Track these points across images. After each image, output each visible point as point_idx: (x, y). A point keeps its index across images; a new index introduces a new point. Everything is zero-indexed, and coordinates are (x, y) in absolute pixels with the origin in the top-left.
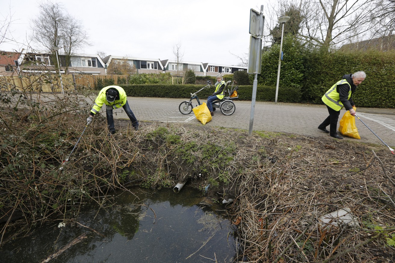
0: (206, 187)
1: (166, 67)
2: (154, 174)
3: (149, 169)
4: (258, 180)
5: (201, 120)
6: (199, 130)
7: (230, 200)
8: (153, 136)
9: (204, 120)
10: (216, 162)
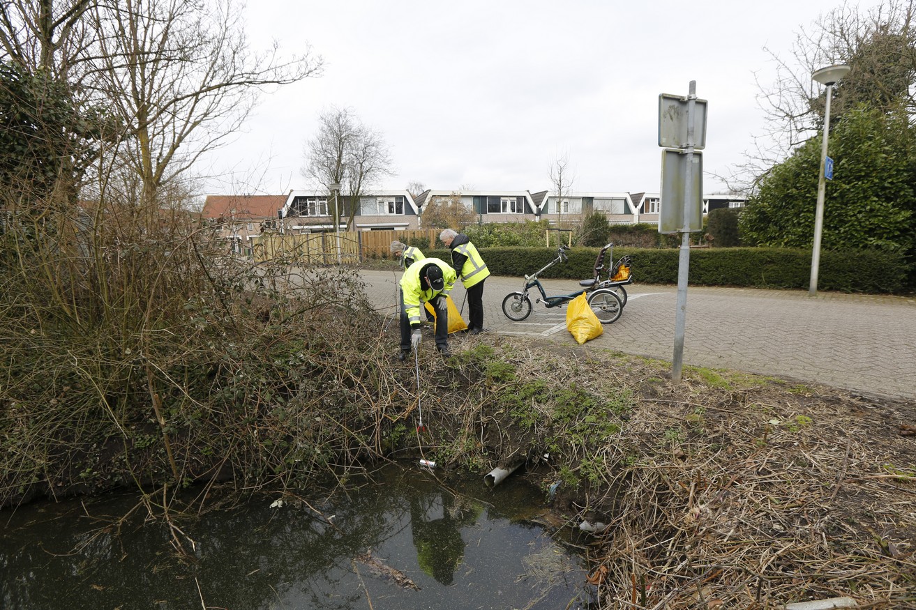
0: (553, 486)
1: (541, 207)
2: (453, 440)
3: (444, 430)
4: (668, 489)
5: (574, 334)
6: (562, 355)
7: (599, 525)
8: (462, 361)
9: (582, 334)
10: (581, 431)
